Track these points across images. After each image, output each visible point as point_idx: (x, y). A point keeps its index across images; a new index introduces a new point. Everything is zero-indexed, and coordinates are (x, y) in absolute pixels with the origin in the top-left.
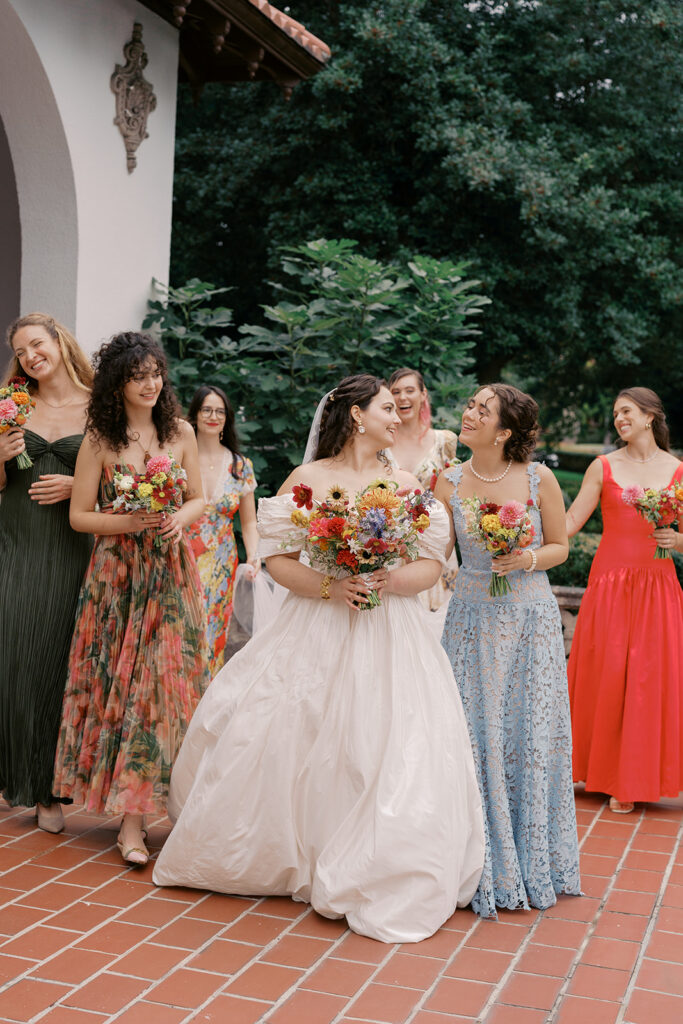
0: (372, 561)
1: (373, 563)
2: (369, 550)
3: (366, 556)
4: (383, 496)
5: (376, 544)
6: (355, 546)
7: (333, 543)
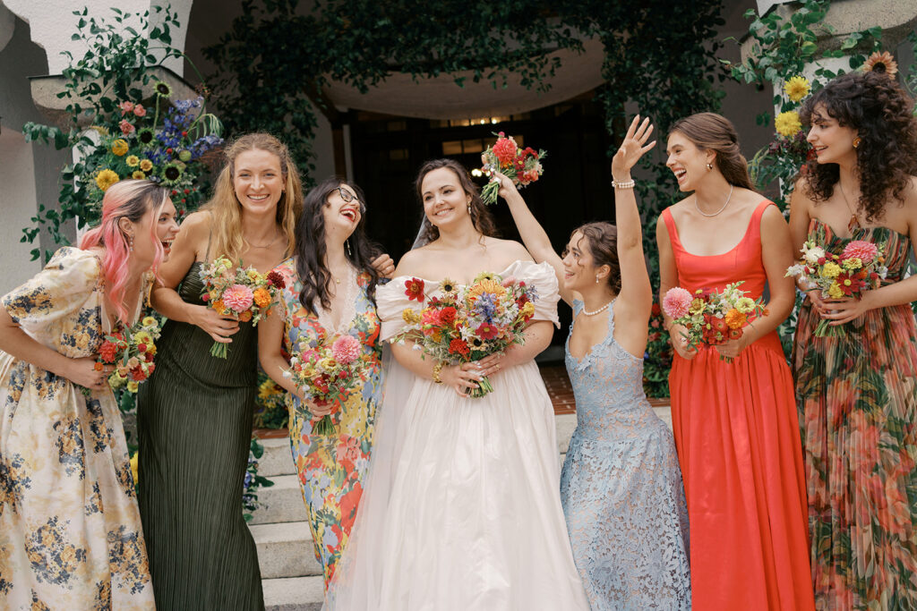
0: (483, 348)
1: (483, 349)
2: (478, 337)
3: (477, 343)
4: (489, 286)
5: (487, 330)
6: (467, 333)
7: (445, 332)
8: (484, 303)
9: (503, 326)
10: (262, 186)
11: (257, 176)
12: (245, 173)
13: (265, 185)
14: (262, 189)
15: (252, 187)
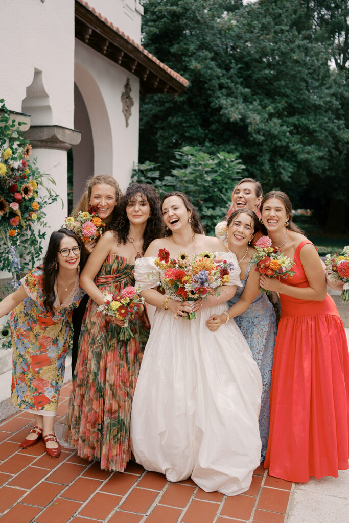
3: (193, 293)
4: (208, 263)
6: (188, 287)
8: (202, 277)
9: (209, 287)
10: (106, 204)
11: (104, 198)
12: (97, 196)
13: (107, 203)
14: (105, 205)
15: (101, 203)
